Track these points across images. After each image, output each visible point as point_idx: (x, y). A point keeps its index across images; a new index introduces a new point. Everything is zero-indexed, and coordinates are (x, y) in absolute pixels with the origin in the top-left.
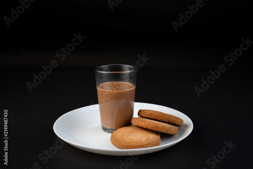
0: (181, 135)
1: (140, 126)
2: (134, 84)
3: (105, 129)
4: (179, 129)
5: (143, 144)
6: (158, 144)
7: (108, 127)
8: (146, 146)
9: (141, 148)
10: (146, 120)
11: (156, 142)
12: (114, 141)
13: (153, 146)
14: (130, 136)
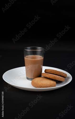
0: (66, 82)
1: (46, 77)
2: (43, 56)
3: (28, 78)
4: (65, 79)
5: (48, 86)
6: (55, 86)
7: (30, 78)
8: (49, 87)
9: (47, 87)
10: (49, 74)
11: (54, 85)
12: (33, 84)
13: (53, 87)
14: (41, 82)
